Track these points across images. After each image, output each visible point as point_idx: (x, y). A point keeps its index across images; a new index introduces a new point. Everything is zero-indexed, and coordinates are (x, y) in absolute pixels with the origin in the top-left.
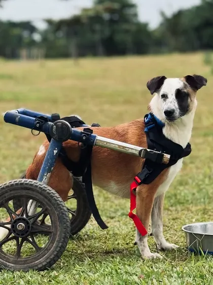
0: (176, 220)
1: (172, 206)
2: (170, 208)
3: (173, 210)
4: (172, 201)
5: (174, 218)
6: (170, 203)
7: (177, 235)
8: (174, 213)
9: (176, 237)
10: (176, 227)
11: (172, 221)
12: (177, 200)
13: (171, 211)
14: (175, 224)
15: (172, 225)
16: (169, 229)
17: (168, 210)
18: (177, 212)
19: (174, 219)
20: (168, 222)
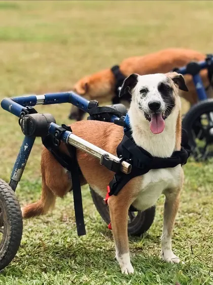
0: (207, 206)
1: (201, 186)
2: (200, 189)
3: (202, 191)
4: (201, 179)
5: (205, 201)
6: (199, 181)
7: (210, 225)
8: (203, 194)
9: (209, 228)
10: (207, 214)
11: (203, 206)
12: (206, 179)
13: (200, 192)
14: (206, 210)
15: (203, 211)
16: (200, 218)
17: (197, 190)
18: (206, 193)
19: (204, 204)
20: (198, 208)
